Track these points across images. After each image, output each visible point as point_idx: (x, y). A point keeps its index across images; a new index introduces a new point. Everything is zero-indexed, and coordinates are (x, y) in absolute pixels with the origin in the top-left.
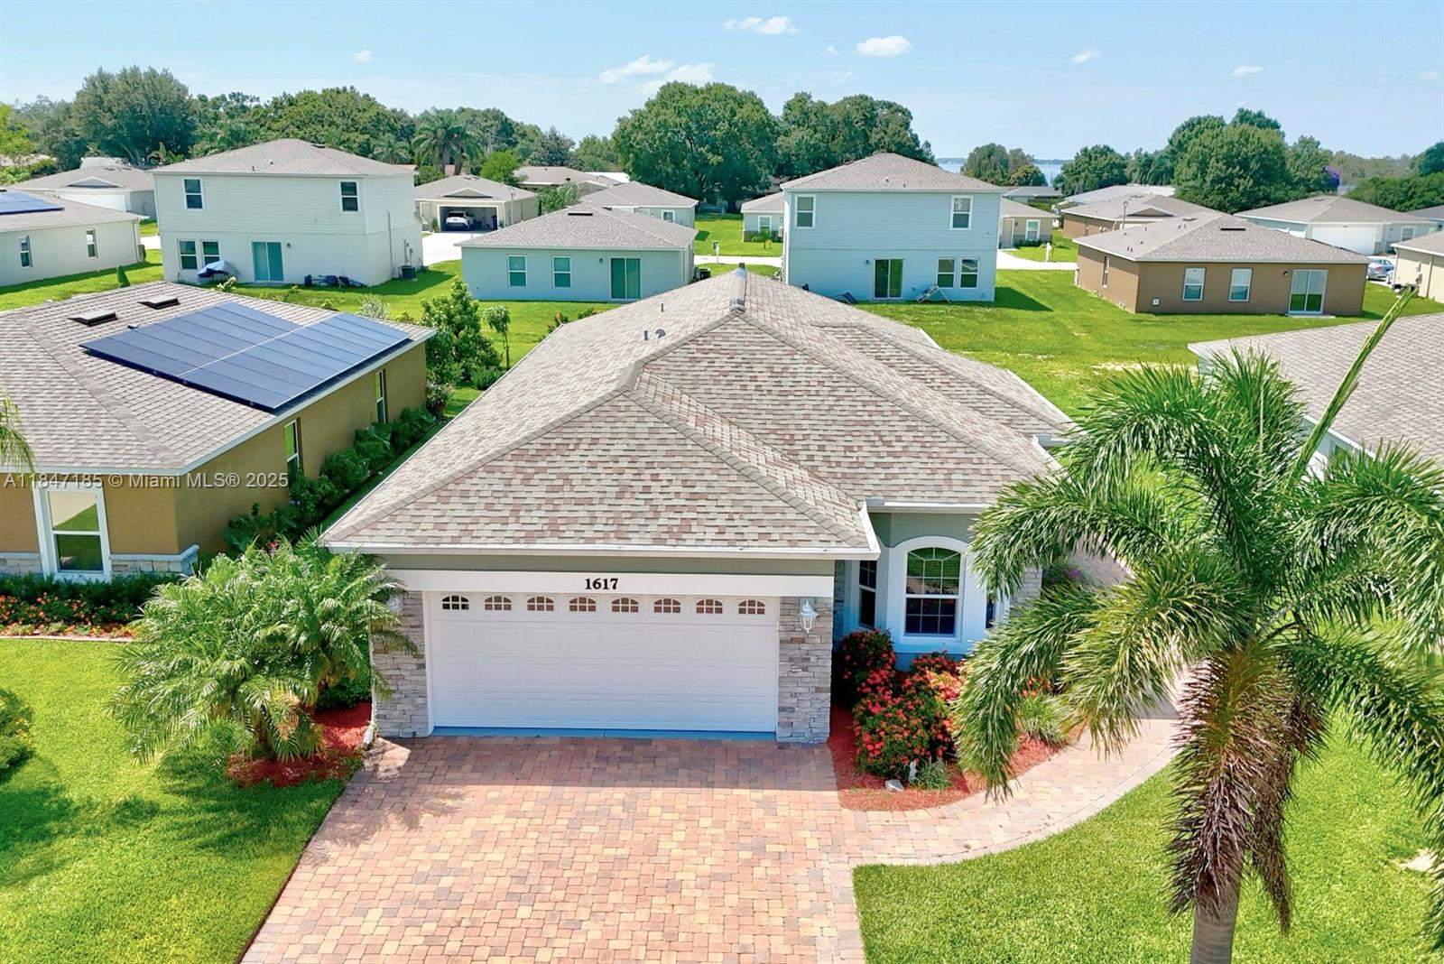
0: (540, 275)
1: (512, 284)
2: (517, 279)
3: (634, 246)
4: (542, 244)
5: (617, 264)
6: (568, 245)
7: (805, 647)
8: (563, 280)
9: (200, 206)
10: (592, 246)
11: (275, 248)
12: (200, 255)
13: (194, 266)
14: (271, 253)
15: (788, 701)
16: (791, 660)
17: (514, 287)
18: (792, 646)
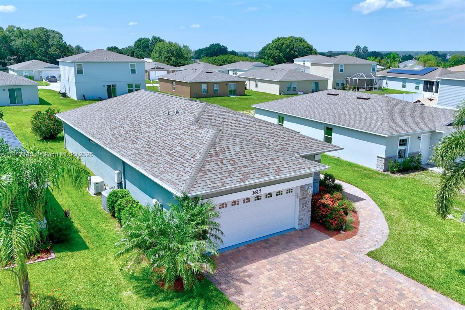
3: (19, 84)
7: (306, 199)
15: (301, 217)
16: (303, 204)
18: (303, 200)
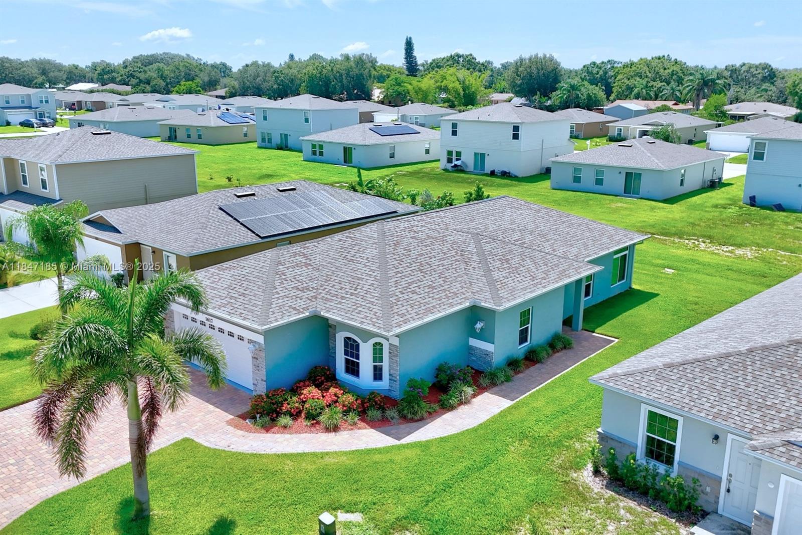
0: (588, 178)
1: (574, 182)
2: (577, 179)
3: (639, 166)
4: (591, 162)
5: (628, 175)
6: (603, 163)
8: (599, 182)
9: (456, 135)
10: (615, 165)
11: (483, 156)
12: (454, 157)
13: (452, 163)
14: (480, 158)
17: (575, 184)
